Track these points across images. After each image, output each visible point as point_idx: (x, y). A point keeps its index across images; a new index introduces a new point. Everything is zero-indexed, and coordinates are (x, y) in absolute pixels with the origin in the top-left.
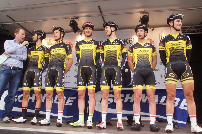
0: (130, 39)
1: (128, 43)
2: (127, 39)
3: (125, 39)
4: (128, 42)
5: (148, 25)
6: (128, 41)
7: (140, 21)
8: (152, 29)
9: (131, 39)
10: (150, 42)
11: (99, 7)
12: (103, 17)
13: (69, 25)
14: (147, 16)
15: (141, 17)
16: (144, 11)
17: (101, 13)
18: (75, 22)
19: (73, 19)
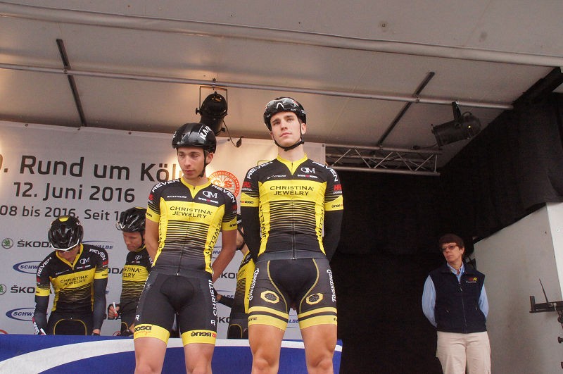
0: (162, 168)
1: (152, 179)
2: (152, 166)
3: (143, 165)
4: (155, 178)
5: (224, 126)
6: (153, 172)
7: (197, 111)
8: (236, 140)
9: (166, 166)
10: (226, 182)
11: (60, 43)
12: (70, 78)
14: (222, 97)
15: (203, 99)
16: (215, 80)
17: (66, 63)
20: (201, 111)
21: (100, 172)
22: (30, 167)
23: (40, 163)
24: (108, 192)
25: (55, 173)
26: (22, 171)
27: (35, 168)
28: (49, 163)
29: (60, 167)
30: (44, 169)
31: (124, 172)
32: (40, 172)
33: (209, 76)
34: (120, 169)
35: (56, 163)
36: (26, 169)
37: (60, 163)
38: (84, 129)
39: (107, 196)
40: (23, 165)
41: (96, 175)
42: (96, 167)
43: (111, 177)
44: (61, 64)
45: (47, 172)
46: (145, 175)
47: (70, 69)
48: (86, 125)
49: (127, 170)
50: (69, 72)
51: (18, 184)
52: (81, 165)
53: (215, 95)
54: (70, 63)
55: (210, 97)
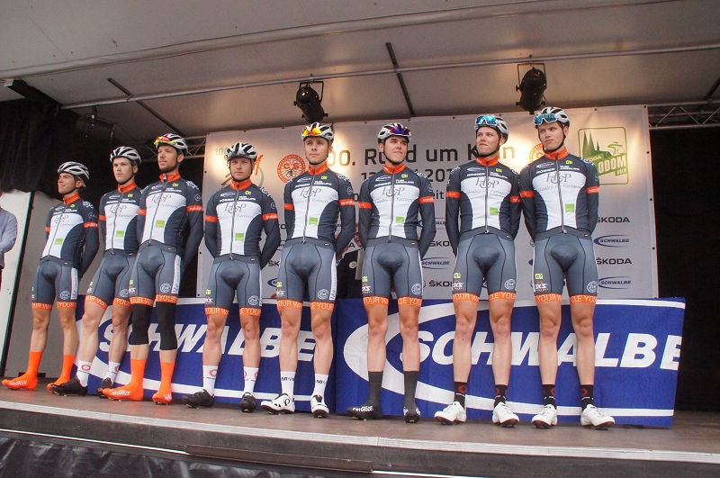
3: (469, 145)
5: (544, 99)
7: (517, 89)
11: (389, 46)
12: (399, 76)
13: (295, 103)
14: (541, 72)
15: (522, 75)
16: (531, 56)
17: (395, 63)
18: (313, 93)
19: (308, 82)
20: (521, 88)
21: (432, 157)
22: (372, 158)
24: (440, 173)
26: (366, 163)
27: (377, 159)
31: (452, 154)
33: (524, 53)
34: (448, 151)
36: (370, 161)
38: (413, 120)
39: (440, 177)
40: (367, 158)
41: (428, 159)
42: (428, 151)
43: (442, 160)
44: (391, 63)
47: (398, 67)
48: (415, 116)
49: (455, 151)
50: (398, 70)
51: (365, 174)
52: (414, 151)
53: (534, 70)
54: (399, 63)
55: (528, 74)
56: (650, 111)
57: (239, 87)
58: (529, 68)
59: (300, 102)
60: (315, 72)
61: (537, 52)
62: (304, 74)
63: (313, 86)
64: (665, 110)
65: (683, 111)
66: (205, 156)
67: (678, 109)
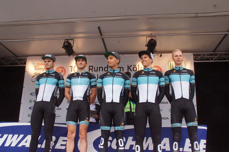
0: (135, 66)
1: (131, 71)
2: (131, 66)
3: (128, 66)
5: (155, 50)
6: (132, 68)
7: (146, 46)
8: (160, 55)
10: (157, 70)
11: (99, 28)
12: (103, 39)
13: (63, 47)
14: (154, 40)
15: (148, 41)
16: (151, 34)
17: (101, 34)
18: (70, 44)
19: (68, 40)
20: (147, 45)
23: (95, 68)
25: (99, 71)
27: (93, 70)
28: (97, 68)
29: (101, 69)
30: (96, 70)
32: (95, 71)
33: (149, 33)
34: (120, 68)
35: (100, 68)
36: (91, 70)
37: (101, 67)
45: (97, 71)
46: (129, 69)
47: (102, 36)
49: (123, 68)
50: (102, 37)
52: (107, 67)
53: (152, 39)
54: (103, 34)
55: (150, 40)
56: (194, 55)
57: (41, 40)
58: (150, 38)
59: (65, 47)
60: (70, 36)
61: (153, 33)
62: (67, 37)
63: (70, 41)
64: (199, 55)
65: (206, 56)
66: (26, 65)
67: (204, 55)
